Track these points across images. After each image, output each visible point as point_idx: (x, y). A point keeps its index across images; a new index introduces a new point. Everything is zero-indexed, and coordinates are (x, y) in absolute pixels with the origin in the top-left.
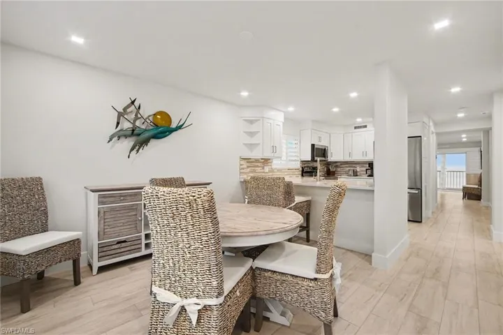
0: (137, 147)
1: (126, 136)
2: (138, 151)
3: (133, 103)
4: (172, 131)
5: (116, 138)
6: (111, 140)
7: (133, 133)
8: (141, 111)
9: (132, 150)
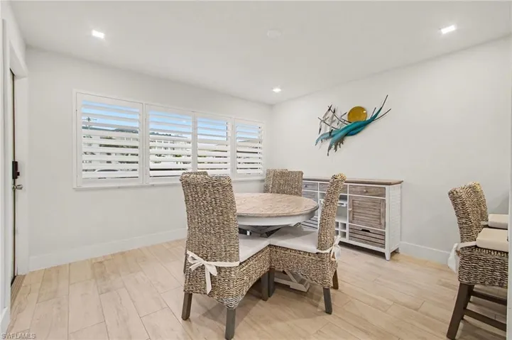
0: (334, 146)
1: (327, 139)
2: (336, 149)
3: (329, 110)
4: (366, 124)
5: (320, 141)
6: (317, 142)
7: (331, 134)
8: (336, 114)
9: (330, 148)
